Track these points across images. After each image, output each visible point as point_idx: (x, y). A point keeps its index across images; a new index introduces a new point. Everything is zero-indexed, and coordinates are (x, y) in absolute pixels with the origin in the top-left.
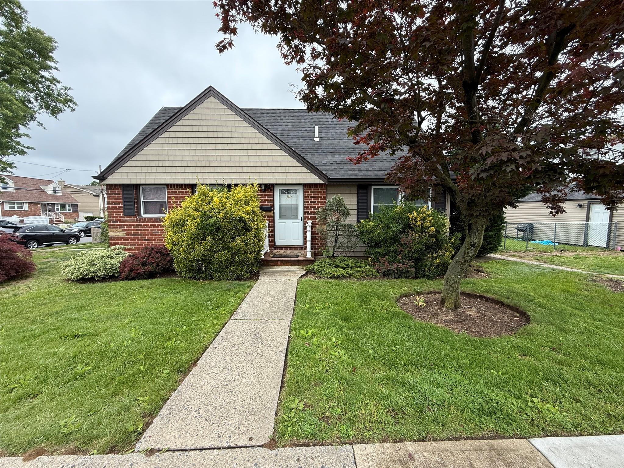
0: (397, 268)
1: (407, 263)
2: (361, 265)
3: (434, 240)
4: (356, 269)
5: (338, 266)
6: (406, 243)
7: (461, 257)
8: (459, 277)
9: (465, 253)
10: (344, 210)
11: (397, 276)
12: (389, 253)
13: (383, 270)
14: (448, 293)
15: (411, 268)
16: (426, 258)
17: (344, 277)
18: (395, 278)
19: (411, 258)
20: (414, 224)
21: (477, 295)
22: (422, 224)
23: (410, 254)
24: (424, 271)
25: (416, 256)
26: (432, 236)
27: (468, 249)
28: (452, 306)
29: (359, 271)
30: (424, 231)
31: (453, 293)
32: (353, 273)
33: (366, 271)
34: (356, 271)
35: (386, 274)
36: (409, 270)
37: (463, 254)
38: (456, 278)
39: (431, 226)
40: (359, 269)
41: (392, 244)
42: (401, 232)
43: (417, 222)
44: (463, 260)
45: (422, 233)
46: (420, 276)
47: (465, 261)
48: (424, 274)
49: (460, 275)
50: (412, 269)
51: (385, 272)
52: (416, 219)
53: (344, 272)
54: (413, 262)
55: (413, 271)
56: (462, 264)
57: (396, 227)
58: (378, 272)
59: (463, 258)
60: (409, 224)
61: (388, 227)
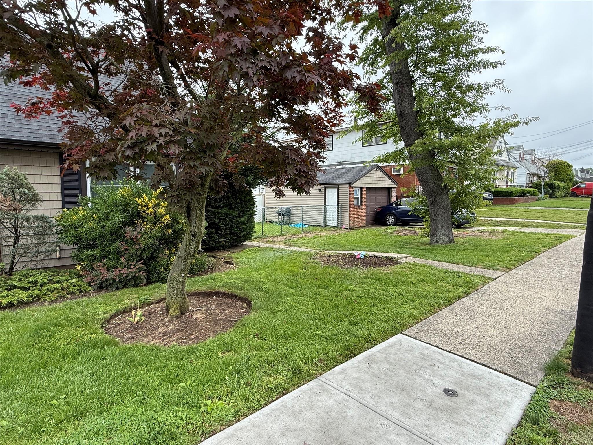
0: (118, 275)
1: (135, 266)
2: (62, 278)
3: (170, 231)
4: (50, 286)
5: (15, 287)
6: (133, 239)
7: (184, 250)
8: (183, 275)
9: (187, 246)
10: (25, 193)
11: (120, 286)
12: (109, 255)
13: (99, 281)
14: (172, 297)
15: (139, 272)
16: (161, 255)
17: (22, 304)
18: (117, 289)
19: (140, 258)
20: (144, 212)
21: (213, 293)
22: (155, 212)
23: (138, 253)
24: (158, 273)
25: (146, 254)
26: (167, 226)
27: (189, 240)
28: (178, 312)
29: (56, 289)
30: (158, 221)
31: (177, 296)
32: (45, 294)
33: (68, 287)
34: (49, 290)
35: (102, 287)
36: (137, 275)
37: (185, 247)
38: (180, 277)
39: (166, 214)
40: (56, 286)
41: (114, 241)
42: (125, 224)
43: (148, 209)
44: (186, 253)
45: (155, 223)
46: (154, 280)
47: (188, 255)
48: (159, 277)
49: (184, 272)
50: (141, 273)
51: (102, 283)
52: (147, 205)
53: (23, 295)
54: (142, 263)
55: (142, 275)
56: (185, 259)
57: (118, 217)
58: (90, 286)
59: (186, 251)
60: (139, 213)
61: (107, 217)
